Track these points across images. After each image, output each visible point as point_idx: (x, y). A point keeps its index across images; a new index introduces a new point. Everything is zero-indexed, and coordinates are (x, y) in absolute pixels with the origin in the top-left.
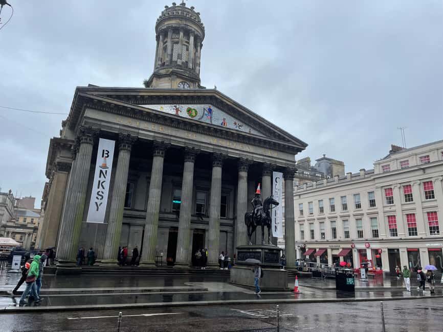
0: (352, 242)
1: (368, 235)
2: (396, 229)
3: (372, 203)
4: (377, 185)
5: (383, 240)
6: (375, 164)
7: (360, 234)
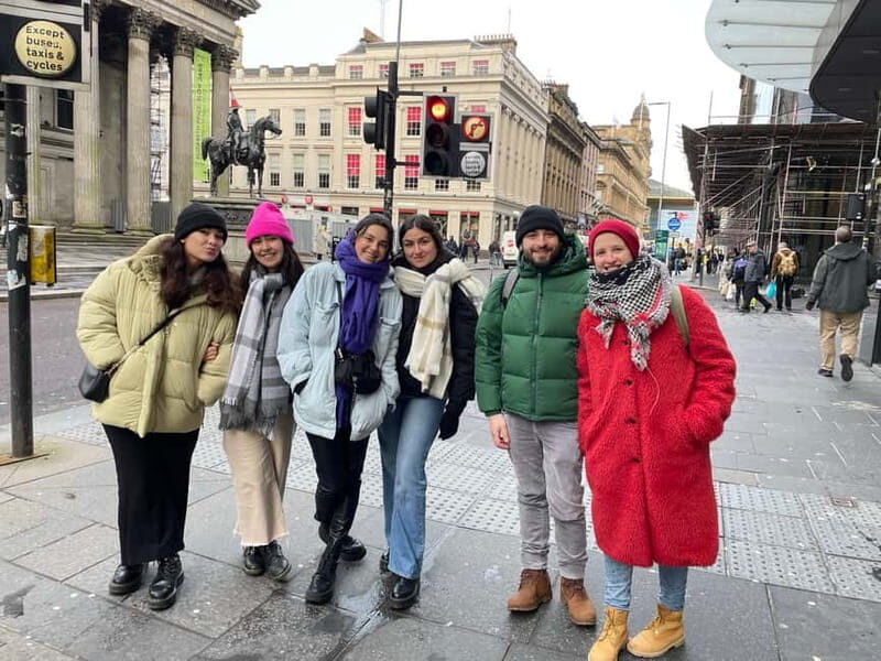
0: (282, 193)
1: (312, 181)
2: (358, 179)
3: (325, 129)
4: (338, 99)
5: (336, 192)
6: (338, 60)
7: (299, 179)
